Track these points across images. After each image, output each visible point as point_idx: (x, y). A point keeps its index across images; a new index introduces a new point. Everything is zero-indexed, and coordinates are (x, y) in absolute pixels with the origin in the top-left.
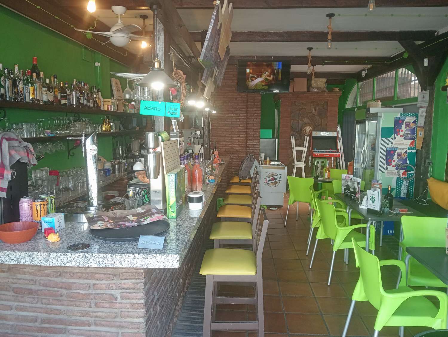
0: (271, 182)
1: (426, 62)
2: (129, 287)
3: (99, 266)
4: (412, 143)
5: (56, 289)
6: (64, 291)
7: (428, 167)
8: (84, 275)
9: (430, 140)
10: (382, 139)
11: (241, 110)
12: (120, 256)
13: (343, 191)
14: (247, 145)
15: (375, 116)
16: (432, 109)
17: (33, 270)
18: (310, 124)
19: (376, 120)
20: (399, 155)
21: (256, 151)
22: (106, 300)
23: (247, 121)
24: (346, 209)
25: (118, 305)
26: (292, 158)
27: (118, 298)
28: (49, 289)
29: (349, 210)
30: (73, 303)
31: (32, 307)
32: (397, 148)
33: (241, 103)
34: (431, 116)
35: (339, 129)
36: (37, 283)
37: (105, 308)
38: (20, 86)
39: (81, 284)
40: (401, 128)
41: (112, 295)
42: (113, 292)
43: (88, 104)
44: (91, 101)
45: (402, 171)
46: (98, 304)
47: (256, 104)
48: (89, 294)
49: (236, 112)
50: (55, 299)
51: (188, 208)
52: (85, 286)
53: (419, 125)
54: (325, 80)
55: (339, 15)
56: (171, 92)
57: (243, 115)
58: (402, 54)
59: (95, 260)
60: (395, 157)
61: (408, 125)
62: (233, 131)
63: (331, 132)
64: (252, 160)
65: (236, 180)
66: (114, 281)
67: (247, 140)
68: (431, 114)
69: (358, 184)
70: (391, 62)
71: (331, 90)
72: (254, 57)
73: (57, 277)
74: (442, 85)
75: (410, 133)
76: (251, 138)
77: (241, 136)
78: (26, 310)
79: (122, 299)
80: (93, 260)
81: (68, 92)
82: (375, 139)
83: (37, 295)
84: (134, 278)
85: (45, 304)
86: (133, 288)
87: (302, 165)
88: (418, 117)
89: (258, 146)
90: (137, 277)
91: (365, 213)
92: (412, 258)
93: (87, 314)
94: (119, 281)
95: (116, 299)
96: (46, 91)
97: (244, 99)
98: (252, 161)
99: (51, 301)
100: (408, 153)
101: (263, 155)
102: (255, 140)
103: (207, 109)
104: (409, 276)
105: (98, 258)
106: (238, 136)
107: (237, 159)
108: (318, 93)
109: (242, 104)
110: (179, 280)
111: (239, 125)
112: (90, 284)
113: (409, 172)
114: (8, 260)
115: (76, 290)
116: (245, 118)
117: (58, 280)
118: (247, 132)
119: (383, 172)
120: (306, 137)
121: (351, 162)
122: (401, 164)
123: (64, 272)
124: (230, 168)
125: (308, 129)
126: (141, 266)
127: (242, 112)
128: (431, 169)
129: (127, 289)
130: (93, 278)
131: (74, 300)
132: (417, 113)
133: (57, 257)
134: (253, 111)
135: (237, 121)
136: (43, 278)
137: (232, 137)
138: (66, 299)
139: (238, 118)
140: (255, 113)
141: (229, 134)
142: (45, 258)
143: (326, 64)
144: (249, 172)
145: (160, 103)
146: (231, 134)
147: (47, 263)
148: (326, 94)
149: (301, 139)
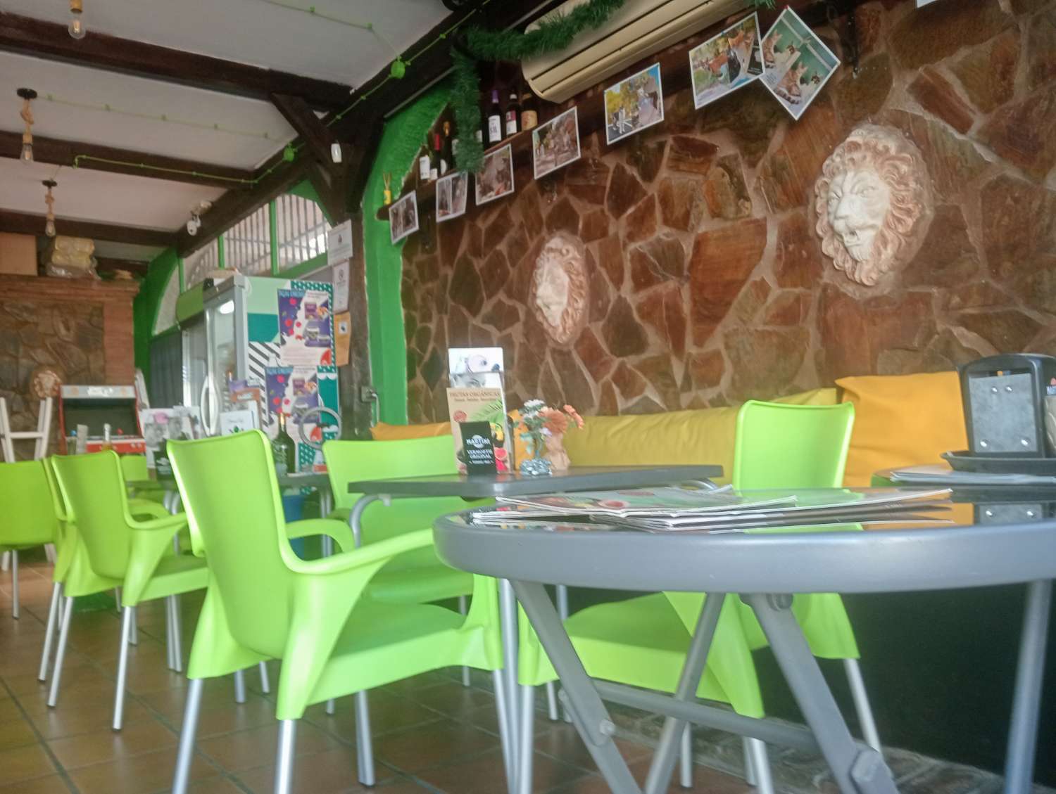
1: (336, 153)
4: (326, 357)
7: (368, 403)
9: (366, 338)
10: (251, 346)
15: (228, 290)
16: (361, 266)
18: (51, 366)
19: (232, 299)
20: (299, 386)
32: (291, 367)
34: (361, 285)
35: (140, 380)
40: (296, 318)
45: (309, 428)
53: (337, 307)
54: (88, 246)
58: (281, 154)
60: (289, 391)
61: (311, 310)
63: (119, 388)
68: (362, 278)
70: (256, 181)
71: (109, 277)
74: (376, 207)
75: (318, 330)
82: (234, 354)
88: (332, 293)
100: (320, 380)
113: (326, 430)
120: (42, 403)
122: (305, 409)
125: (49, 379)
128: (375, 407)
132: (329, 284)
143: (84, 164)
148: (95, 286)
149: (28, 409)
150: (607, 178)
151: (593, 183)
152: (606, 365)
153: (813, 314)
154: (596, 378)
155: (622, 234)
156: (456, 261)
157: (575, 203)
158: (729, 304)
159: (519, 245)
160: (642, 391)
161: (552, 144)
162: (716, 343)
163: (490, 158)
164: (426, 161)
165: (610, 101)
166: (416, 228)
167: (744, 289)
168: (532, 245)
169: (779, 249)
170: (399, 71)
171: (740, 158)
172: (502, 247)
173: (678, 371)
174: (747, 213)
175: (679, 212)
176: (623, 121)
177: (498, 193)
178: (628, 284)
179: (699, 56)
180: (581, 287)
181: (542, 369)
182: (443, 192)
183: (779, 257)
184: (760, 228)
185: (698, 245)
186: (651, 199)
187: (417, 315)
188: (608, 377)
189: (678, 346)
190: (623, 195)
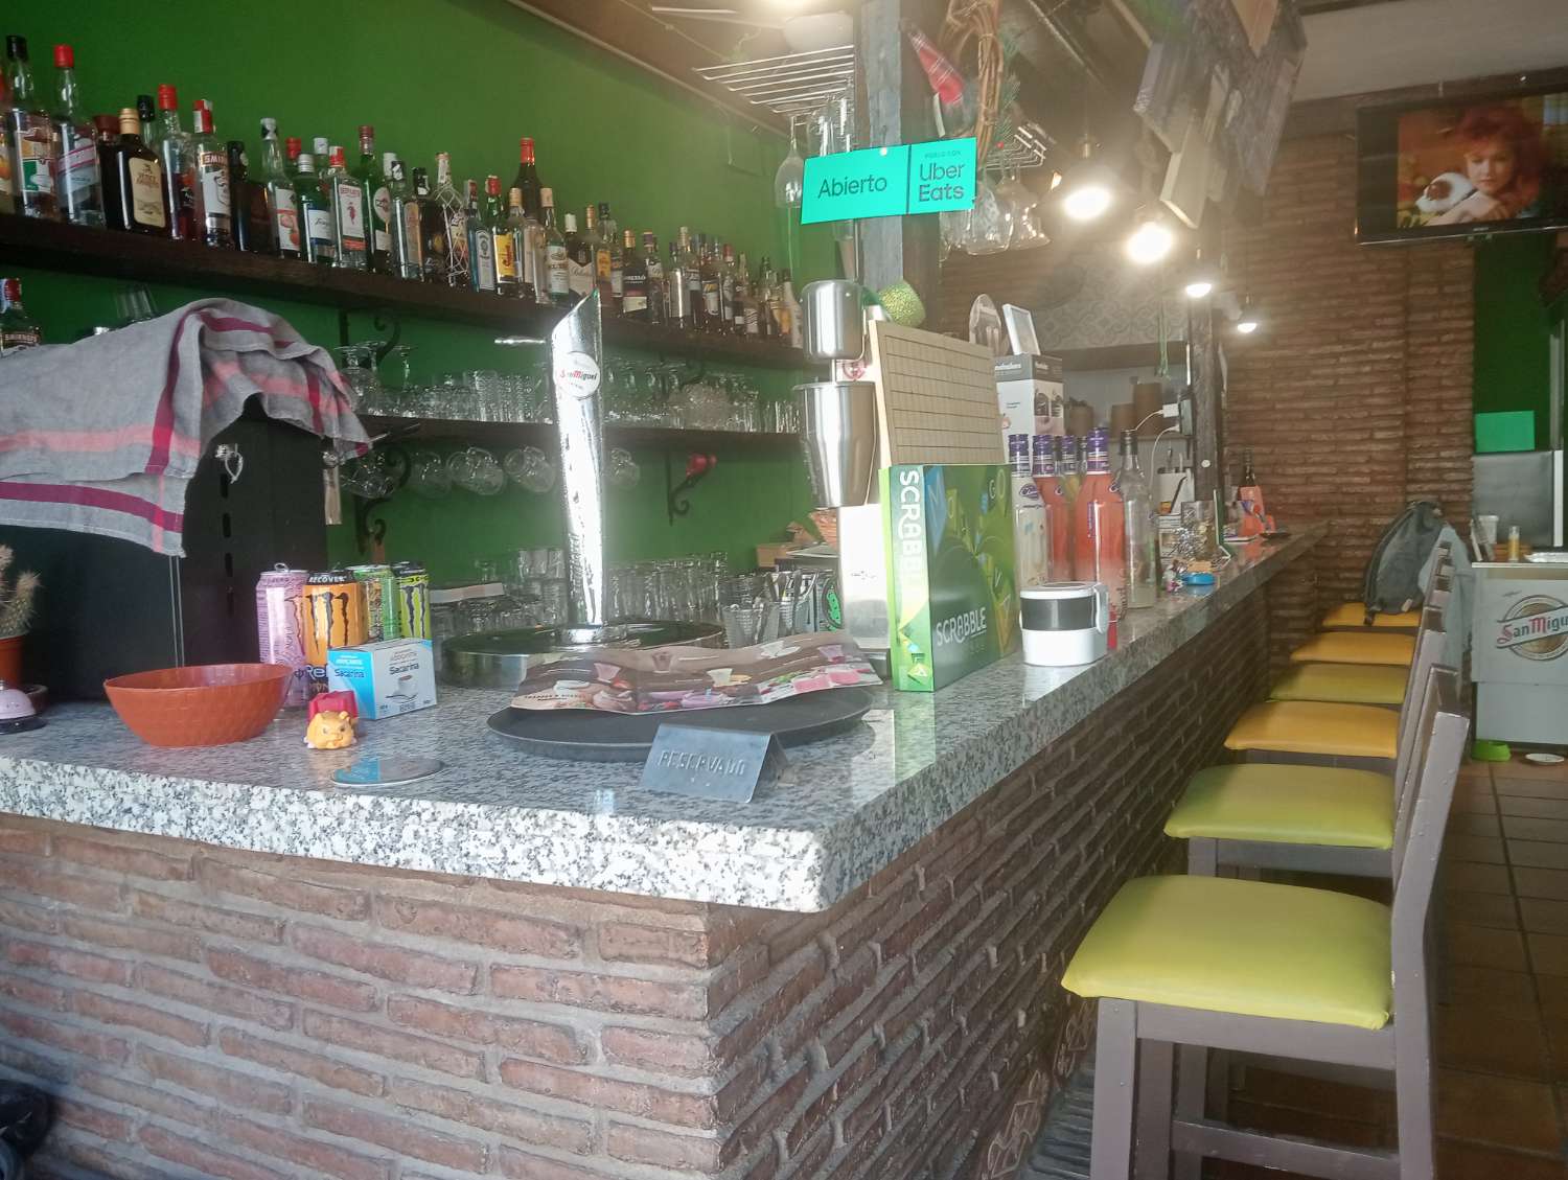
0: (1532, 636)
2: (642, 1004)
3: (439, 870)
5: (353, 974)
6: (382, 988)
8: (453, 918)
11: (1378, 322)
12: (529, 822)
14: (1408, 471)
17: (271, 878)
21: (1453, 497)
22: (541, 1056)
23: (1408, 369)
25: (595, 1089)
27: (594, 1055)
28: (327, 967)
30: (416, 1049)
31: (274, 1044)
33: (1375, 294)
36: (288, 938)
37: (539, 1092)
38: (455, 229)
39: (442, 960)
41: (567, 1031)
42: (572, 1017)
43: (739, 320)
44: (751, 312)
46: (511, 1068)
47: (1447, 289)
48: (478, 1016)
49: (1357, 334)
50: (351, 1021)
52: (454, 971)
56: (936, 99)
57: (1388, 344)
59: (422, 832)
62: (1340, 418)
64: (1429, 523)
65: (1352, 615)
66: (577, 965)
67: (1409, 450)
72: (1434, 87)
73: (352, 917)
76: (1426, 442)
77: (1379, 435)
78: (253, 1051)
79: (610, 1061)
80: (416, 834)
81: (654, 270)
83: (288, 993)
84: (662, 959)
85: (318, 1037)
86: (658, 1012)
89: (1463, 476)
90: (672, 955)
93: (466, 1109)
94: (597, 967)
95: (584, 1056)
96: (560, 256)
97: (1389, 276)
99: (336, 1025)
101: (1490, 521)
102: (1450, 447)
103: (1199, 290)
105: (433, 827)
106: (1366, 435)
107: (1363, 536)
109: (1382, 298)
110: (1005, 1011)
111: (1371, 387)
112: (477, 967)
114: (114, 813)
115: (424, 986)
116: (1399, 355)
117: (359, 929)
118: (1407, 414)
123: (379, 897)
124: (1332, 575)
126: (625, 882)
127: (1383, 333)
129: (631, 1010)
130: (487, 938)
131: (420, 1033)
133: (275, 809)
134: (1435, 320)
135: (1358, 374)
136: (307, 917)
137: (1337, 442)
138: (393, 1027)
139: (1363, 358)
140: (1447, 332)
141: (1326, 431)
142: (234, 812)
144: (1415, 579)
145: (884, 151)
146: (1334, 430)
147: (240, 837)
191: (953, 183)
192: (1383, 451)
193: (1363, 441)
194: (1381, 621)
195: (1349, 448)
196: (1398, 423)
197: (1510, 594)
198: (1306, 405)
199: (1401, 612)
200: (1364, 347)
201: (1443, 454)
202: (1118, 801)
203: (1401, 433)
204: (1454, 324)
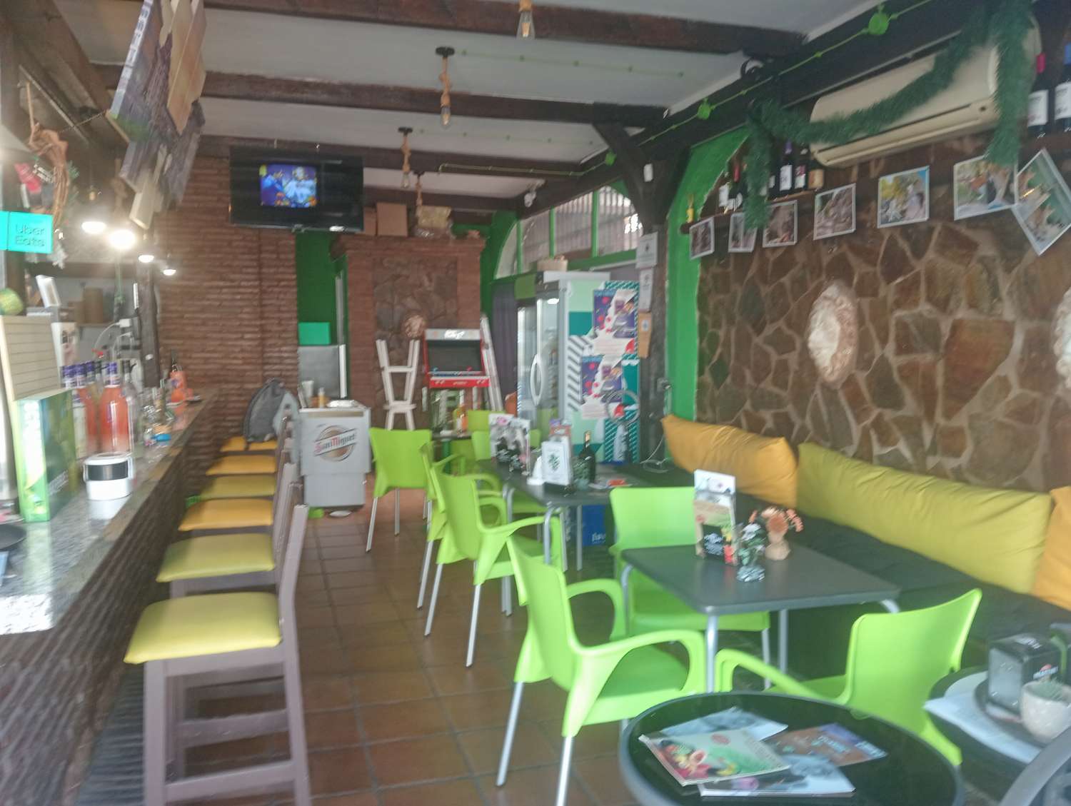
0: (331, 448)
1: (648, 173)
4: (630, 346)
7: (662, 394)
9: (663, 337)
10: (570, 339)
11: (244, 270)
13: (493, 453)
14: (264, 358)
15: (554, 289)
16: (663, 272)
18: (419, 312)
19: (557, 297)
20: (607, 371)
21: (289, 373)
23: (261, 299)
24: (501, 489)
26: (380, 392)
29: (508, 491)
32: (601, 356)
33: (243, 253)
34: (662, 288)
35: (484, 323)
45: (614, 406)
47: (282, 256)
49: (232, 276)
51: (86, 495)
53: (641, 307)
54: (446, 211)
55: (464, 53)
56: (24, 187)
57: (250, 284)
58: (603, 155)
61: (620, 307)
62: (224, 325)
63: (468, 331)
64: (278, 391)
65: (237, 444)
67: (264, 346)
68: (664, 282)
69: (524, 432)
70: (582, 174)
71: (462, 236)
72: (271, 141)
74: (680, 222)
75: (624, 323)
76: (273, 342)
77: (247, 336)
82: (557, 339)
87: (406, 407)
88: (638, 290)
89: (293, 361)
91: (539, 493)
92: (635, 571)
97: (250, 244)
98: (277, 396)
101: (308, 385)
102: (286, 345)
103: (147, 259)
104: (632, 615)
106: (240, 335)
107: (240, 395)
108: (434, 240)
109: (246, 257)
111: (241, 307)
113: (627, 408)
116: (256, 291)
118: (262, 325)
119: (576, 410)
120: (412, 342)
121: (512, 395)
122: (611, 390)
125: (416, 323)
127: (247, 277)
128: (668, 398)
132: (637, 282)
134: (275, 273)
135: (234, 299)
137: (222, 339)
139: (236, 290)
140: (283, 280)
141: (215, 332)
143: (446, 170)
144: (271, 423)
146: (220, 332)
148: (451, 244)
149: (400, 346)
150: (881, 245)
151: (868, 246)
152: (866, 412)
153: (1045, 420)
154: (858, 419)
155: (891, 299)
156: (746, 281)
157: (852, 258)
158: (975, 390)
159: (800, 283)
160: (894, 443)
161: (831, 213)
162: (961, 420)
163: (778, 208)
164: (725, 191)
165: (883, 189)
166: (711, 251)
167: (989, 381)
168: (812, 286)
169: (1022, 352)
170: (705, 112)
171: (998, 261)
172: (786, 280)
173: (927, 435)
174: (999, 312)
175: (941, 294)
176: (893, 211)
177: (782, 241)
178: (891, 346)
179: (963, 171)
180: (850, 336)
181: (812, 399)
182: (736, 227)
183: (1022, 361)
184: (1009, 330)
185: (956, 327)
186: (918, 274)
187: (709, 320)
188: (868, 422)
189: (930, 414)
190: (894, 265)
191: (39, 237)
192: (249, 346)
193: (237, 339)
194: (254, 447)
195: (230, 343)
196: (257, 330)
197: (320, 426)
198: (203, 316)
199: (263, 442)
200: (236, 284)
201: (284, 348)
202: (119, 568)
203: (259, 336)
204: (287, 277)
